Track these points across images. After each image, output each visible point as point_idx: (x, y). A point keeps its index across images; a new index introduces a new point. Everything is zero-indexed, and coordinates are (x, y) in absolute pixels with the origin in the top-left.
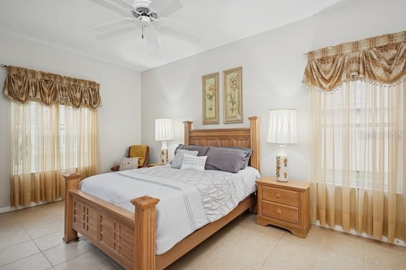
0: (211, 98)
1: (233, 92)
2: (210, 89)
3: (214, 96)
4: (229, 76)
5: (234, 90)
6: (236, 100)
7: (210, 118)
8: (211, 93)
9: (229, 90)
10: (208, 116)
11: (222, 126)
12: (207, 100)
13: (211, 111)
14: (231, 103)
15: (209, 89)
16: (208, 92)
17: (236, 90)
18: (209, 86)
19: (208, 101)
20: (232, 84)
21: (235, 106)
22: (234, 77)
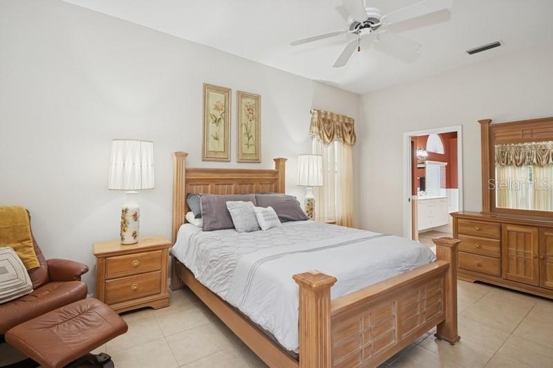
0: (217, 121)
1: (249, 123)
2: (217, 108)
3: (222, 120)
4: (244, 101)
5: (251, 121)
6: (252, 133)
7: (216, 152)
8: (218, 114)
9: (244, 119)
10: (211, 149)
11: (233, 165)
12: (211, 124)
13: (217, 141)
14: (246, 135)
15: (214, 107)
16: (212, 111)
17: (253, 122)
18: (215, 103)
19: (212, 126)
20: (248, 112)
21: (251, 142)
22: (251, 104)
